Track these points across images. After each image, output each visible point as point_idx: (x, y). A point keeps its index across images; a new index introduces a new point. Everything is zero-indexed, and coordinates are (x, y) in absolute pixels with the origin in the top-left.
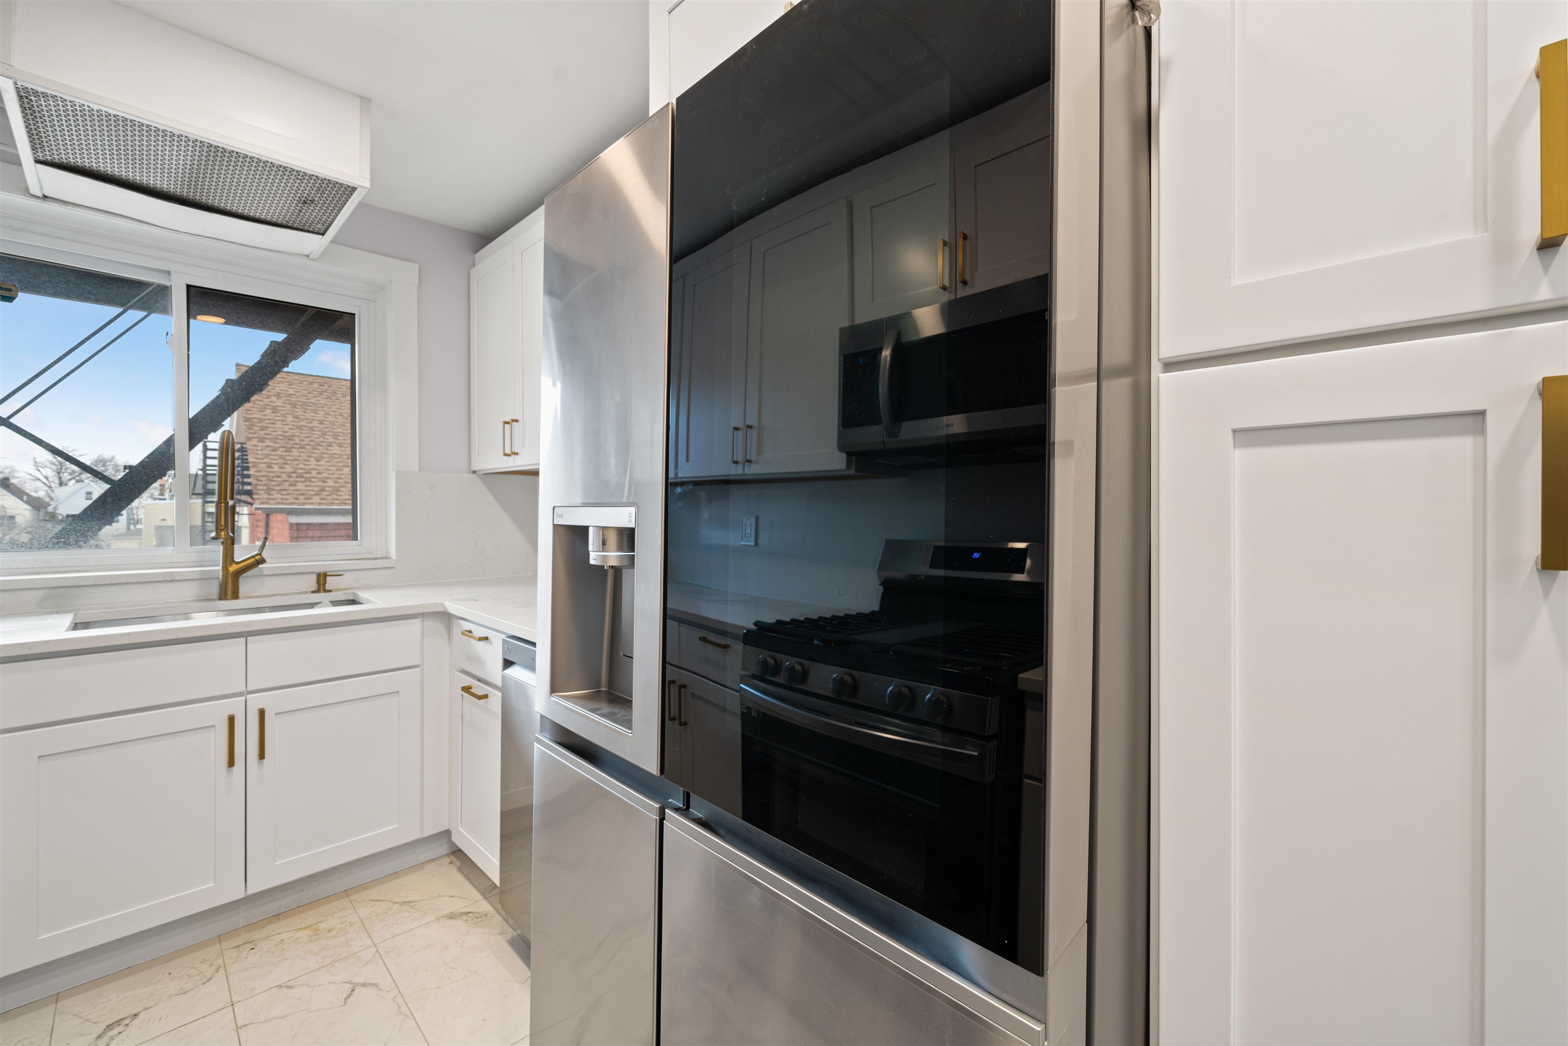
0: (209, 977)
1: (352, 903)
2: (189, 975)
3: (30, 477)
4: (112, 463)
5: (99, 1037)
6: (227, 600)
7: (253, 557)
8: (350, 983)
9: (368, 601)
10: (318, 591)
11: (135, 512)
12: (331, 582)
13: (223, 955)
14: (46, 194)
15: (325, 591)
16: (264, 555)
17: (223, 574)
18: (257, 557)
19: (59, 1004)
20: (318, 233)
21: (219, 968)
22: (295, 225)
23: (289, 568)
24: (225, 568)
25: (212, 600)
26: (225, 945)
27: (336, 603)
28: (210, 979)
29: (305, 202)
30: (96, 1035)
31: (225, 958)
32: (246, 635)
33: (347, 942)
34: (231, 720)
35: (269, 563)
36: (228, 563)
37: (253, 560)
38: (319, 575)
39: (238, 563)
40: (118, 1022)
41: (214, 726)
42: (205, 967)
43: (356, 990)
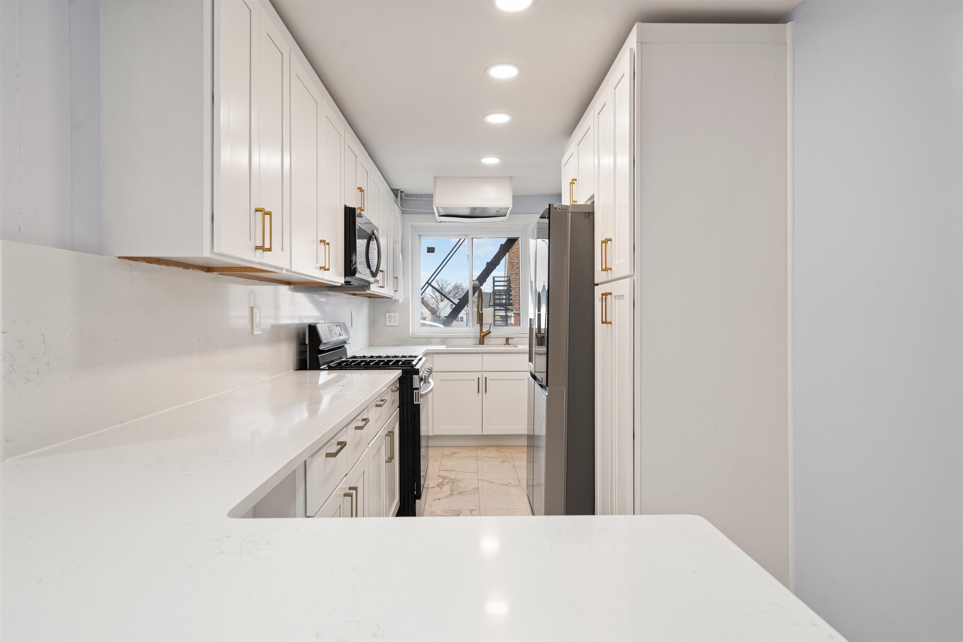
3: (430, 296)
6: (481, 344)
7: (488, 331)
9: (518, 347)
10: (506, 344)
12: (510, 341)
13: (476, 449)
14: (440, 221)
15: (508, 344)
16: (491, 330)
17: (480, 336)
19: (444, 448)
20: (504, 216)
22: (497, 216)
23: (498, 335)
25: (478, 344)
29: (497, 212)
30: (451, 454)
32: (479, 354)
34: (478, 379)
35: (492, 333)
36: (481, 332)
37: (488, 332)
38: (506, 338)
39: (484, 333)
40: (455, 453)
41: (474, 380)
42: (473, 450)
43: (505, 462)
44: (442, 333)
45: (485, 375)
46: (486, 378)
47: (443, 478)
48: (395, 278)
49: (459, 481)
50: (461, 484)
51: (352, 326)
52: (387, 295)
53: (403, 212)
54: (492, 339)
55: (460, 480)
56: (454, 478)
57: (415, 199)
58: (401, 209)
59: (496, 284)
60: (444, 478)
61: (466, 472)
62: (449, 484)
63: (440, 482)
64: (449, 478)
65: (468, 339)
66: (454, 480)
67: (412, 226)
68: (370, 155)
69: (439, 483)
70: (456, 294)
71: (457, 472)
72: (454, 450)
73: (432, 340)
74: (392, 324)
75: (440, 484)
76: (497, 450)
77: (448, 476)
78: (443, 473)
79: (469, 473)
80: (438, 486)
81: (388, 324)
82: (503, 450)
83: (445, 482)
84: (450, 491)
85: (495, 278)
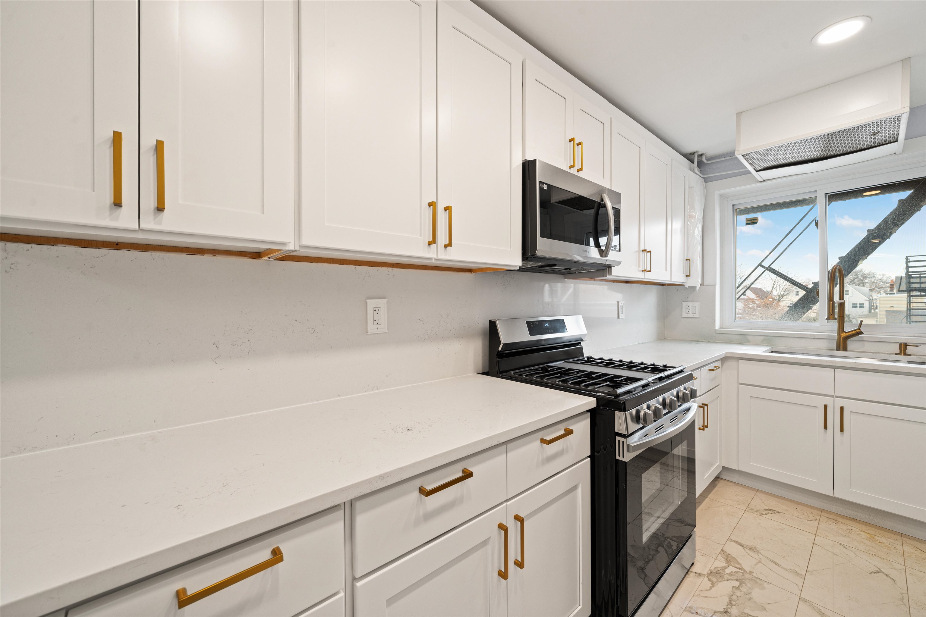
0: (811, 520)
1: (902, 541)
2: (803, 514)
4: (861, 273)
5: (765, 510)
6: (840, 351)
7: (855, 330)
8: (879, 569)
10: (900, 354)
11: (874, 301)
12: (909, 349)
13: (820, 516)
14: (764, 179)
15: (905, 354)
16: (862, 329)
17: (838, 338)
18: (858, 331)
19: (757, 493)
20: (894, 142)
21: (817, 519)
22: (876, 145)
23: (881, 338)
24: (839, 334)
25: (834, 350)
26: (823, 514)
27: (909, 362)
28: (811, 521)
29: (874, 134)
30: (764, 509)
31: (821, 518)
32: (835, 367)
33: (887, 553)
34: (826, 407)
35: (865, 335)
36: (841, 332)
37: (855, 332)
38: (900, 344)
39: (846, 333)
40: (773, 510)
41: (818, 407)
42: (811, 515)
43: (881, 574)
44: (773, 329)
45: (840, 403)
46: (842, 409)
47: (727, 561)
48: (687, 260)
49: (756, 580)
50: (757, 594)
51: (618, 317)
52: (669, 281)
53: (706, 180)
54: (866, 343)
55: (758, 580)
56: (747, 569)
57: (724, 159)
58: (702, 176)
59: (911, 264)
60: (729, 559)
61: (778, 565)
62: (733, 580)
63: (717, 567)
64: (738, 566)
65: (814, 340)
66: (747, 576)
67: (721, 196)
68: (612, 101)
69: (715, 568)
70: (854, 280)
71: (761, 556)
72: (774, 504)
73: (750, 338)
74: (690, 315)
75: (716, 573)
76: (869, 536)
77: (739, 560)
78: (733, 550)
79: (786, 569)
80: (710, 577)
81: (685, 315)
82: (884, 541)
83: (728, 571)
84: (727, 599)
85: (909, 258)
